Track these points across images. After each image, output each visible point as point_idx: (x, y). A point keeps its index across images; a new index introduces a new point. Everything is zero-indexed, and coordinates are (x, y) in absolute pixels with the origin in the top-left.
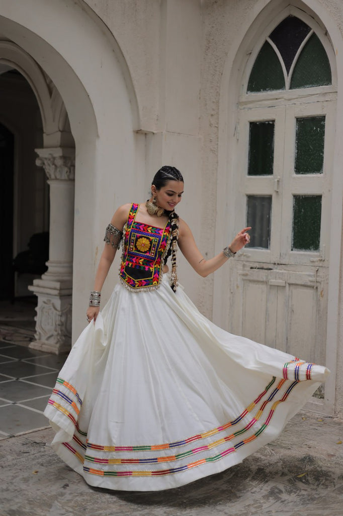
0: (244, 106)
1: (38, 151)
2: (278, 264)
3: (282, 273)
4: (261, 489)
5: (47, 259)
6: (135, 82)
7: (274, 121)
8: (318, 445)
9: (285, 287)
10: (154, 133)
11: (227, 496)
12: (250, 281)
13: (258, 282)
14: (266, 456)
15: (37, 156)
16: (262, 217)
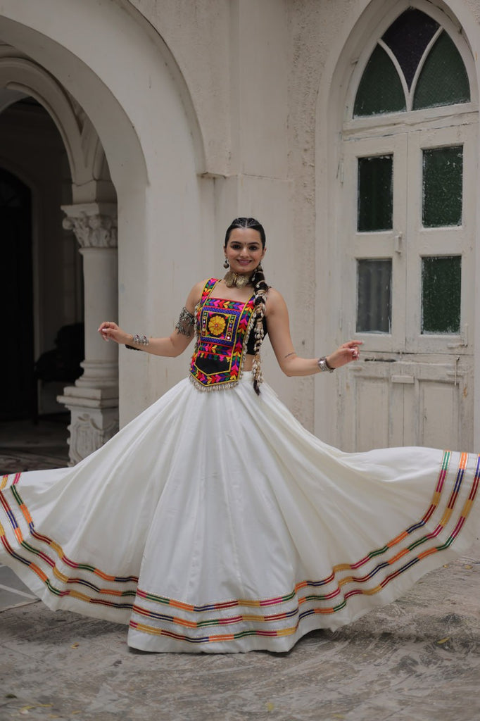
0: (349, 136)
2: (403, 353)
3: (410, 365)
4: (388, 660)
5: (82, 358)
6: (197, 108)
7: (391, 155)
8: (466, 600)
9: (414, 384)
10: (225, 177)
11: (340, 670)
12: (365, 378)
13: (376, 379)
14: (393, 616)
15: (64, 215)
16: (379, 289)
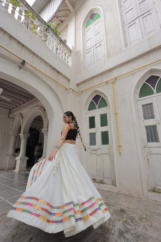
1: (42, 129)
2: (98, 149)
3: (100, 151)
7: (94, 116)
9: (101, 154)
12: (91, 154)
13: (94, 154)
16: (93, 138)
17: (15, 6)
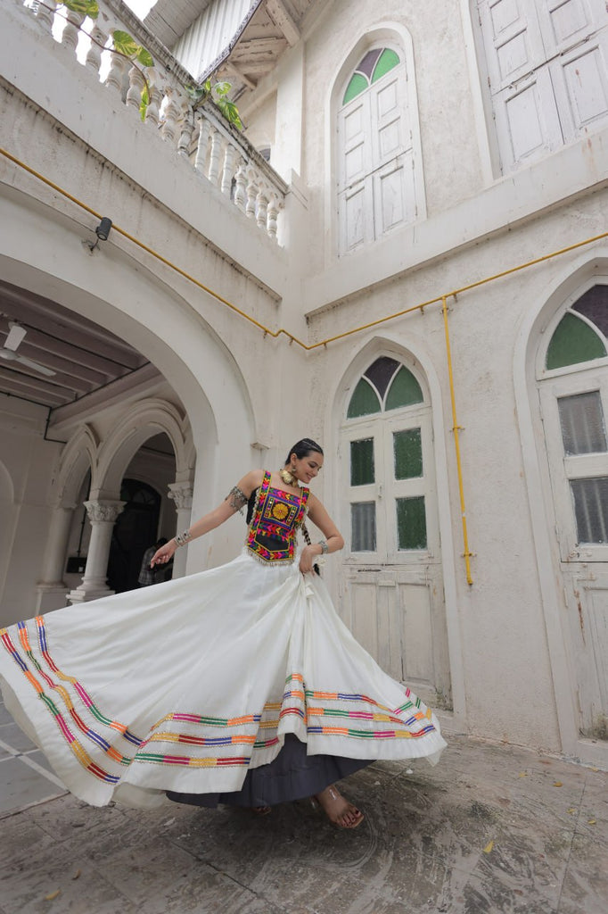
0: (345, 430)
1: (170, 486)
2: (386, 565)
3: (391, 573)
6: (253, 404)
7: (372, 438)
8: (476, 781)
9: (394, 587)
10: (268, 448)
12: (359, 584)
13: (366, 584)
15: (169, 490)
16: (366, 522)
17: (76, 15)
